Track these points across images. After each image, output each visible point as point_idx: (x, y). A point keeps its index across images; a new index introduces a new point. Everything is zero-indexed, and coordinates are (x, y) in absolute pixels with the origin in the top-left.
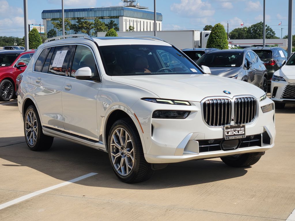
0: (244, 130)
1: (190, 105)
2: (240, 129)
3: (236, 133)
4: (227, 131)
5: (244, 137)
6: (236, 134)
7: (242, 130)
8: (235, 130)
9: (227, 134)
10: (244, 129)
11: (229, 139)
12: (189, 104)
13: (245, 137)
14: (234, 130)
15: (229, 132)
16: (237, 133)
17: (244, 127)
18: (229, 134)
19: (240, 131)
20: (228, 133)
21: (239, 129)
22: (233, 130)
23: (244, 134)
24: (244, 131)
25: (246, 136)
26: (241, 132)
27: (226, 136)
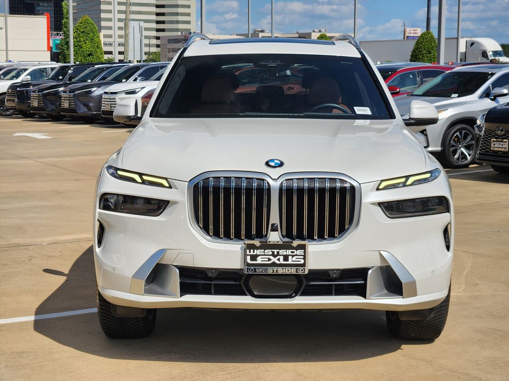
0: (304, 256)
1: (170, 187)
2: (292, 252)
3: (279, 260)
4: (252, 253)
5: (300, 272)
6: (278, 262)
7: (296, 255)
8: (276, 253)
9: (251, 260)
10: (305, 252)
11: (255, 271)
12: (168, 186)
13: (306, 272)
14: (273, 252)
15: (257, 256)
16: (282, 261)
17: (303, 247)
18: (257, 260)
19: (290, 257)
20: (254, 258)
21: (289, 252)
22: (271, 253)
23: (304, 265)
24: (304, 259)
25: (309, 270)
26: (294, 258)
27: (248, 265)
